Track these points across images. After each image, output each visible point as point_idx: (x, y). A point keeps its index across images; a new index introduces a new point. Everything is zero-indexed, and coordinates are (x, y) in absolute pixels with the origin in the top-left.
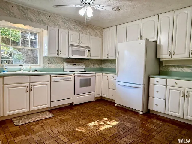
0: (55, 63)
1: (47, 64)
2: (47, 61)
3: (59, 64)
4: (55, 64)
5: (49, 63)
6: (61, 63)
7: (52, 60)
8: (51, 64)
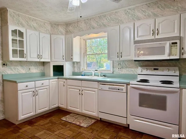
0: (127, 67)
1: (118, 69)
2: (117, 66)
3: (132, 69)
4: (127, 69)
5: (119, 68)
6: (136, 68)
7: (123, 64)
8: (121, 69)
